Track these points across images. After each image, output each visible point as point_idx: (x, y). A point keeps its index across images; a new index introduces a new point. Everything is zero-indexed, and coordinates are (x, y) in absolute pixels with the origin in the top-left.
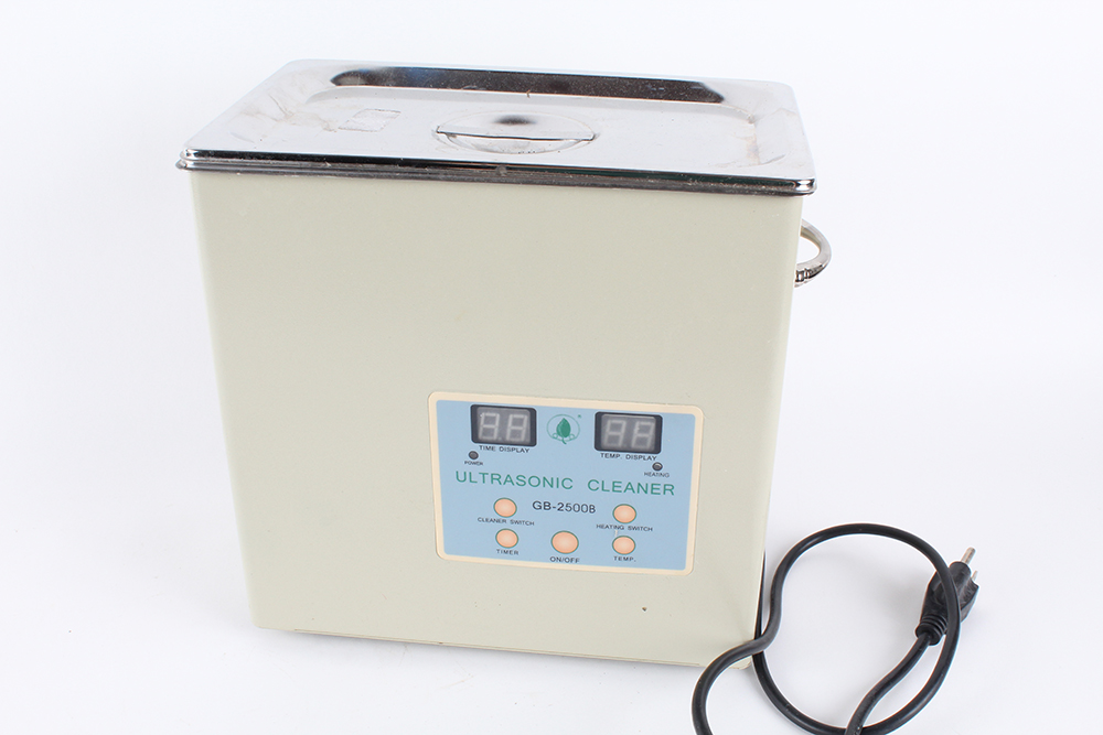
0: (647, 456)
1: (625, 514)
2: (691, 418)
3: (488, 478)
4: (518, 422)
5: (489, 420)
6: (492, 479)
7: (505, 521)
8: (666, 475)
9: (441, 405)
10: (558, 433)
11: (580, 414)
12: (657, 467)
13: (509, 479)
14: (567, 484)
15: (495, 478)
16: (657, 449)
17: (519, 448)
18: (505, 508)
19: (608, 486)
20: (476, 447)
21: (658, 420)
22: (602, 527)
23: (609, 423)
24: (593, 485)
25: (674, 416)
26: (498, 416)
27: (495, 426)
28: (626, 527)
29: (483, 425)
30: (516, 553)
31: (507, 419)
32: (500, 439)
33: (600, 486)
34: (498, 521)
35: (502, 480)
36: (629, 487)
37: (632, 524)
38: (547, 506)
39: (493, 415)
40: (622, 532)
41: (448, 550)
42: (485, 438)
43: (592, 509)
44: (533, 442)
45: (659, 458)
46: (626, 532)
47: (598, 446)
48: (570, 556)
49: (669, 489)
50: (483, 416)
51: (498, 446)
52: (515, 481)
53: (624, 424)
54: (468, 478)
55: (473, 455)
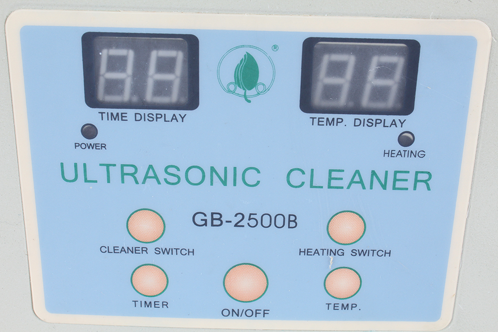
0: (389, 119)
1: (347, 228)
2: (468, 45)
3: (115, 172)
4: (166, 65)
5: (116, 64)
6: (123, 174)
7: (145, 250)
8: (421, 154)
9: (29, 34)
10: (237, 82)
11: (276, 42)
12: (406, 140)
13: (151, 174)
14: (251, 177)
15: (128, 172)
16: (406, 105)
17: (169, 113)
18: (146, 226)
19: (321, 178)
20: (92, 116)
21: (412, 49)
22: (307, 252)
23: (326, 59)
24: (296, 178)
25: (440, 41)
26: (131, 54)
27: (126, 76)
28: (348, 250)
29: (105, 74)
30: (165, 304)
31: (147, 59)
32: (135, 99)
33: (306, 178)
34: (134, 251)
35: (140, 176)
36: (357, 179)
37: (359, 246)
38: (216, 219)
39: (121, 52)
40: (340, 261)
41: (53, 306)
42: (109, 98)
43: (292, 221)
44: (192, 101)
45: (411, 122)
46: (348, 259)
47: (306, 105)
48: (254, 306)
49: (423, 179)
50: (104, 54)
51: (130, 113)
52: (162, 175)
53: (351, 60)
54: (81, 174)
55: (89, 131)
